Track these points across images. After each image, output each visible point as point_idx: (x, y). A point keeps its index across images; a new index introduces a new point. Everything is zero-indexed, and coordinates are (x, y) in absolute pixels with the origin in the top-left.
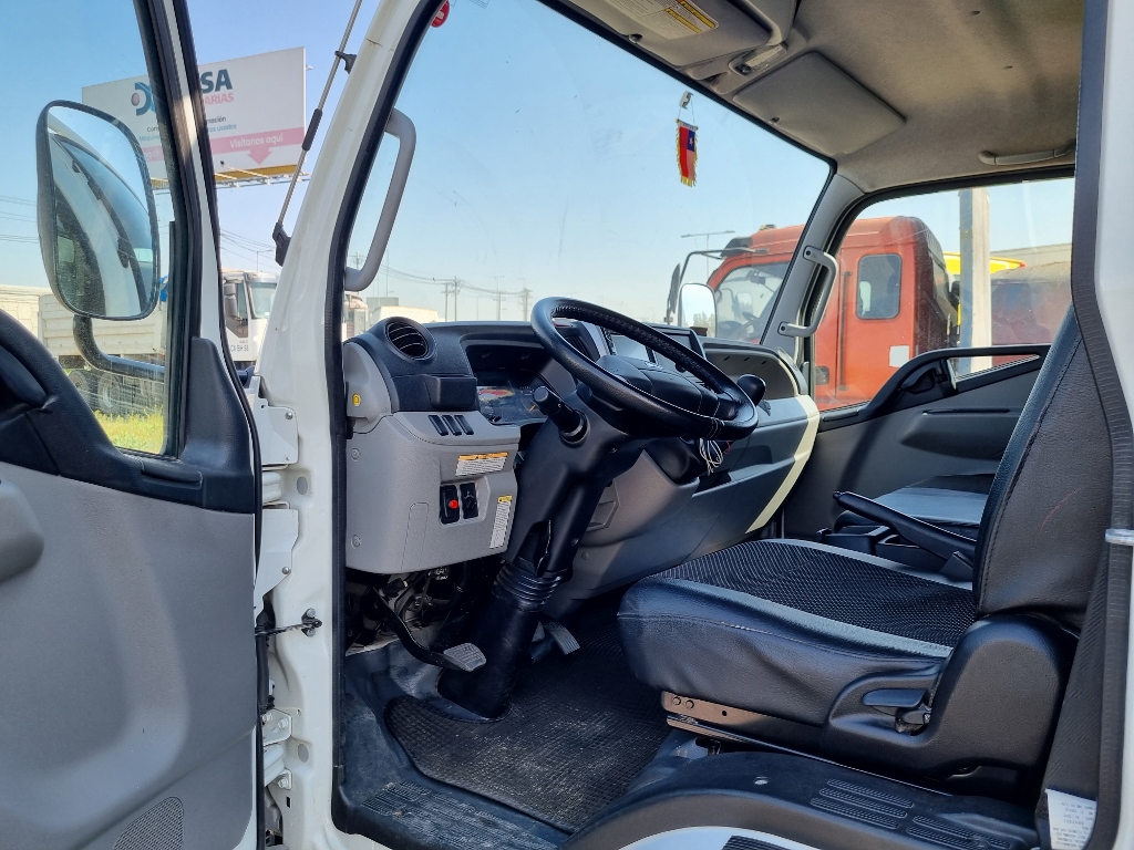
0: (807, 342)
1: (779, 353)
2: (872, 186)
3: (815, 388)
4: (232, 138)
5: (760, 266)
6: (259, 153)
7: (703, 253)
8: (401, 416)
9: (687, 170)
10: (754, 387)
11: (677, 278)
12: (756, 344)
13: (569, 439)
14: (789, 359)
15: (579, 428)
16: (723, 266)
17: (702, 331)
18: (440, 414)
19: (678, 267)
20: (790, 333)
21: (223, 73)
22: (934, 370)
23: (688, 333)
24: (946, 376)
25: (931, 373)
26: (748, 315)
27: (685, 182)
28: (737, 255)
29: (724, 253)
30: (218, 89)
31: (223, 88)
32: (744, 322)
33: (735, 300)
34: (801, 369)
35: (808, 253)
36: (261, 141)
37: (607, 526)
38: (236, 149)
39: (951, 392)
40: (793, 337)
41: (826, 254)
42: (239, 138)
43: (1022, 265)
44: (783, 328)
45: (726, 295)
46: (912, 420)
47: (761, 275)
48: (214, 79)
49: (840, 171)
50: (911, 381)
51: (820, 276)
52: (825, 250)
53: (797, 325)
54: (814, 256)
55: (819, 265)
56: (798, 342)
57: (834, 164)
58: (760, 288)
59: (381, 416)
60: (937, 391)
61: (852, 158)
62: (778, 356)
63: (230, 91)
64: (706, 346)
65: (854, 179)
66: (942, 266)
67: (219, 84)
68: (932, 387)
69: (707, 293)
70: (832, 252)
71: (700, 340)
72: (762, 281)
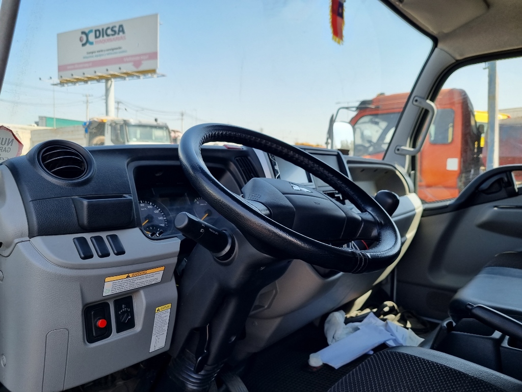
0: (413, 159)
1: (396, 166)
2: (461, 55)
3: (418, 188)
4: (125, 57)
5: (376, 115)
6: (137, 64)
7: (347, 108)
8: (38, 241)
9: (337, 31)
10: (390, 201)
11: (332, 121)
12: (379, 160)
13: (219, 258)
14: (402, 171)
15: (228, 248)
16: (357, 115)
17: (346, 152)
18: (88, 236)
19: (333, 116)
20: (403, 153)
21: (121, 26)
22: (502, 179)
23: (336, 153)
24: (511, 183)
25: (500, 181)
26: (370, 142)
27: (335, 41)
28: (365, 110)
29: (358, 108)
30: (118, 34)
31: (121, 34)
32: (367, 145)
33: (362, 134)
34: (410, 175)
35: (416, 101)
36: (137, 58)
37: (269, 307)
38: (127, 62)
39: (513, 194)
40: (404, 155)
41: (428, 101)
42: (128, 57)
43: (509, 117)
44: (398, 150)
45: (358, 131)
46: (487, 212)
47: (377, 120)
48: (117, 29)
49: (440, 45)
50: (485, 186)
51: (424, 115)
52: (427, 99)
53: (408, 147)
54: (420, 103)
55: (423, 109)
56: (408, 158)
57: (435, 40)
58: (375, 127)
59: (16, 241)
60: (503, 193)
61: (448, 36)
62: (395, 168)
63: (124, 35)
64: (349, 162)
65: (450, 50)
66: (474, 116)
67: (119, 31)
68: (500, 190)
69: (349, 127)
70: (433, 100)
71: (345, 159)
72: (377, 123)
